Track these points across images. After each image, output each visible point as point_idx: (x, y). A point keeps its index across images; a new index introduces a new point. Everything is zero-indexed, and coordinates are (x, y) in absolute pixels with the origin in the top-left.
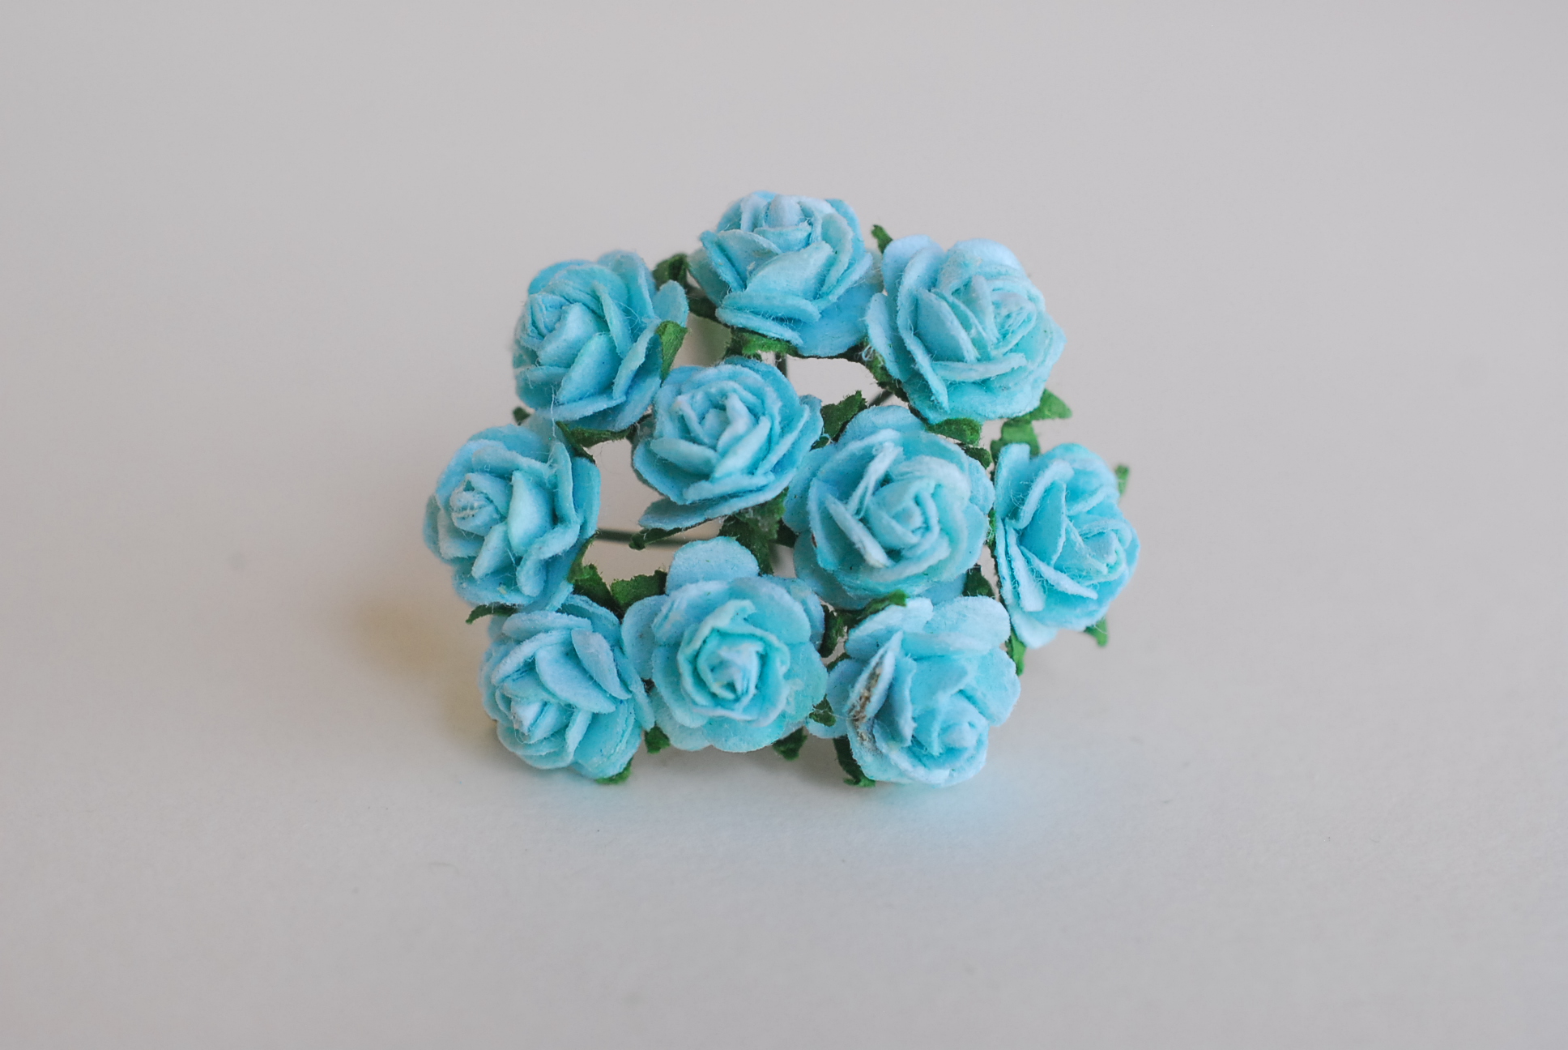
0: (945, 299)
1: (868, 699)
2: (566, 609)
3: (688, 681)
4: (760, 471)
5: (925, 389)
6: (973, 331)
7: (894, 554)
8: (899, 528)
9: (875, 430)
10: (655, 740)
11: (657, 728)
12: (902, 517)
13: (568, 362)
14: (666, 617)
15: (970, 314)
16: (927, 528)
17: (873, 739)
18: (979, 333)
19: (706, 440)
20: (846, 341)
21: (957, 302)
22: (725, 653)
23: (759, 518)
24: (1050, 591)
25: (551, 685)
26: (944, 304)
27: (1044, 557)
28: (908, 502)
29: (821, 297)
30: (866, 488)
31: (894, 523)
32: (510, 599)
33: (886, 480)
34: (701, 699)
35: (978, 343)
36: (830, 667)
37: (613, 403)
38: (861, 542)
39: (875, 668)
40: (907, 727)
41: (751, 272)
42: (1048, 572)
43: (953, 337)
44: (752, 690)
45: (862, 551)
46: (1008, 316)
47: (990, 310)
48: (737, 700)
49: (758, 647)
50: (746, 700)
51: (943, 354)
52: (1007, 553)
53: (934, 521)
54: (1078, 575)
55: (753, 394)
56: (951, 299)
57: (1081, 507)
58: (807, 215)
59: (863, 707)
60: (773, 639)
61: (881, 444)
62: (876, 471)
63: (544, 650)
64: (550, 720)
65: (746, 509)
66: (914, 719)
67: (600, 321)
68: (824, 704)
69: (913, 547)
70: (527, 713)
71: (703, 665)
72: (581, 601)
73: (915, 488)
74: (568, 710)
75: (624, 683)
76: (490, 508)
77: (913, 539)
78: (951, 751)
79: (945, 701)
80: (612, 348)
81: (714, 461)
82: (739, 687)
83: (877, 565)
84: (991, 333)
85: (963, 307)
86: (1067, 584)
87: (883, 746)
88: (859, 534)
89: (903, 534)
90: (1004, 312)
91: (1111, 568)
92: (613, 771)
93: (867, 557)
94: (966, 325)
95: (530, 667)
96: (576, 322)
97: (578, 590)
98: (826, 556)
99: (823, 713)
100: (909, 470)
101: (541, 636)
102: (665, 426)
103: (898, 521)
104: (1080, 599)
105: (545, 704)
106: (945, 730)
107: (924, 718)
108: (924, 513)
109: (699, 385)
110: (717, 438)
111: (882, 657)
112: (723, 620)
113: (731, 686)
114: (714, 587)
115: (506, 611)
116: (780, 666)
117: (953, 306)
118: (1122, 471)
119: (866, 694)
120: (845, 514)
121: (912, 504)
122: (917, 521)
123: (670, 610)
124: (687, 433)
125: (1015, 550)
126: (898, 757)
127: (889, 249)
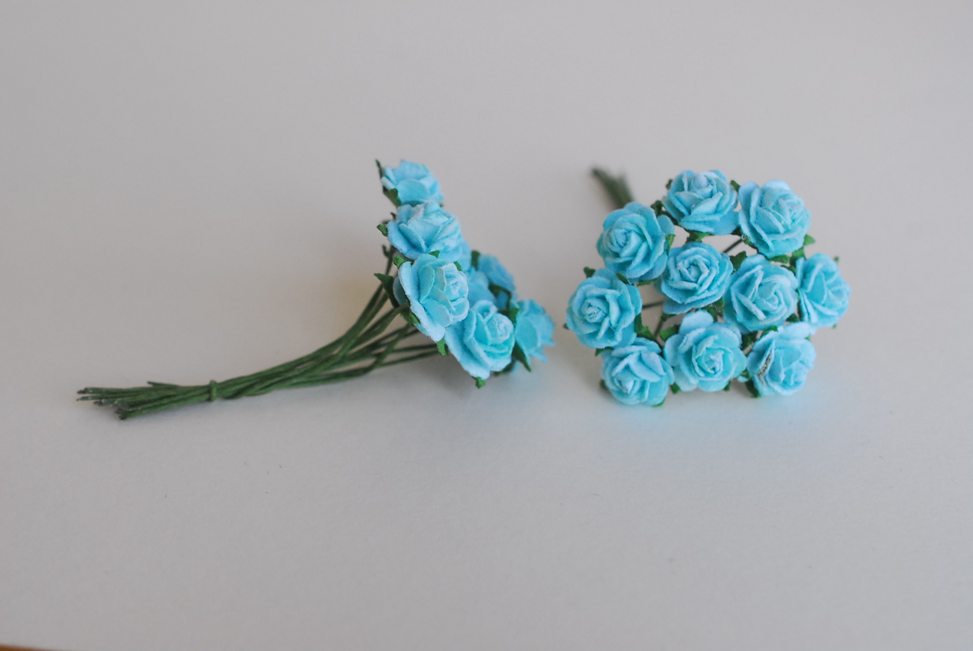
0: (770, 211)
1: (766, 368)
2: (635, 344)
3: (697, 369)
4: (713, 288)
5: (766, 246)
6: (783, 222)
7: (766, 313)
8: (770, 305)
9: (753, 267)
10: (674, 389)
11: (675, 384)
12: (772, 300)
13: (634, 255)
14: (685, 344)
15: (780, 215)
16: (780, 303)
17: (767, 382)
18: (784, 222)
19: (693, 280)
20: (733, 228)
21: (774, 211)
22: (712, 357)
23: (716, 307)
24: (821, 315)
25: (638, 374)
26: (771, 213)
27: (818, 302)
28: (772, 294)
29: (719, 212)
30: (755, 290)
31: (768, 303)
32: (612, 344)
33: (760, 285)
34: (702, 374)
35: (785, 226)
36: (747, 355)
37: (651, 267)
38: (756, 311)
39: (768, 357)
40: (782, 377)
41: (693, 208)
42: (820, 307)
43: (775, 226)
44: (722, 369)
45: (756, 315)
46: (795, 214)
47: (788, 213)
48: (716, 373)
49: (722, 352)
50: (719, 373)
51: (772, 232)
52: (805, 304)
53: (782, 301)
54: (831, 307)
55: (706, 258)
56: (772, 211)
57: (831, 281)
58: (709, 181)
59: (764, 371)
60: (728, 349)
61: (757, 272)
62: (758, 281)
63: (631, 361)
64: (637, 387)
65: (710, 304)
66: (785, 373)
67: (644, 238)
68: (746, 371)
69: (775, 310)
70: (629, 385)
71: (703, 361)
72: (642, 340)
73: (775, 289)
74: (644, 383)
75: (665, 370)
76: (601, 312)
77: (775, 308)
78: (797, 383)
79: (794, 365)
80: (648, 247)
81: (697, 288)
82: (717, 369)
83: (762, 319)
84: (789, 221)
85: (777, 213)
86: (829, 312)
87: (771, 384)
88: (754, 309)
89: (770, 306)
90: (793, 213)
91: (843, 303)
92: (659, 402)
93: (758, 317)
94: (779, 219)
95: (627, 368)
96: (634, 240)
97: (639, 336)
98: (740, 316)
99: (746, 373)
100: (770, 281)
101: (631, 356)
102: (675, 275)
103: (769, 302)
104: (832, 316)
105: (635, 382)
106: (796, 376)
107: (788, 374)
108: (779, 298)
109: (685, 258)
110: (698, 280)
111: (771, 351)
112: (709, 343)
113: (714, 369)
114: (701, 331)
115: (610, 349)
116: (731, 357)
117: (773, 213)
118: (836, 259)
119: (766, 366)
120: (747, 301)
121: (774, 295)
122: (777, 302)
123: (686, 341)
124: (684, 278)
125: (807, 302)
126: (777, 387)
127: (740, 190)
